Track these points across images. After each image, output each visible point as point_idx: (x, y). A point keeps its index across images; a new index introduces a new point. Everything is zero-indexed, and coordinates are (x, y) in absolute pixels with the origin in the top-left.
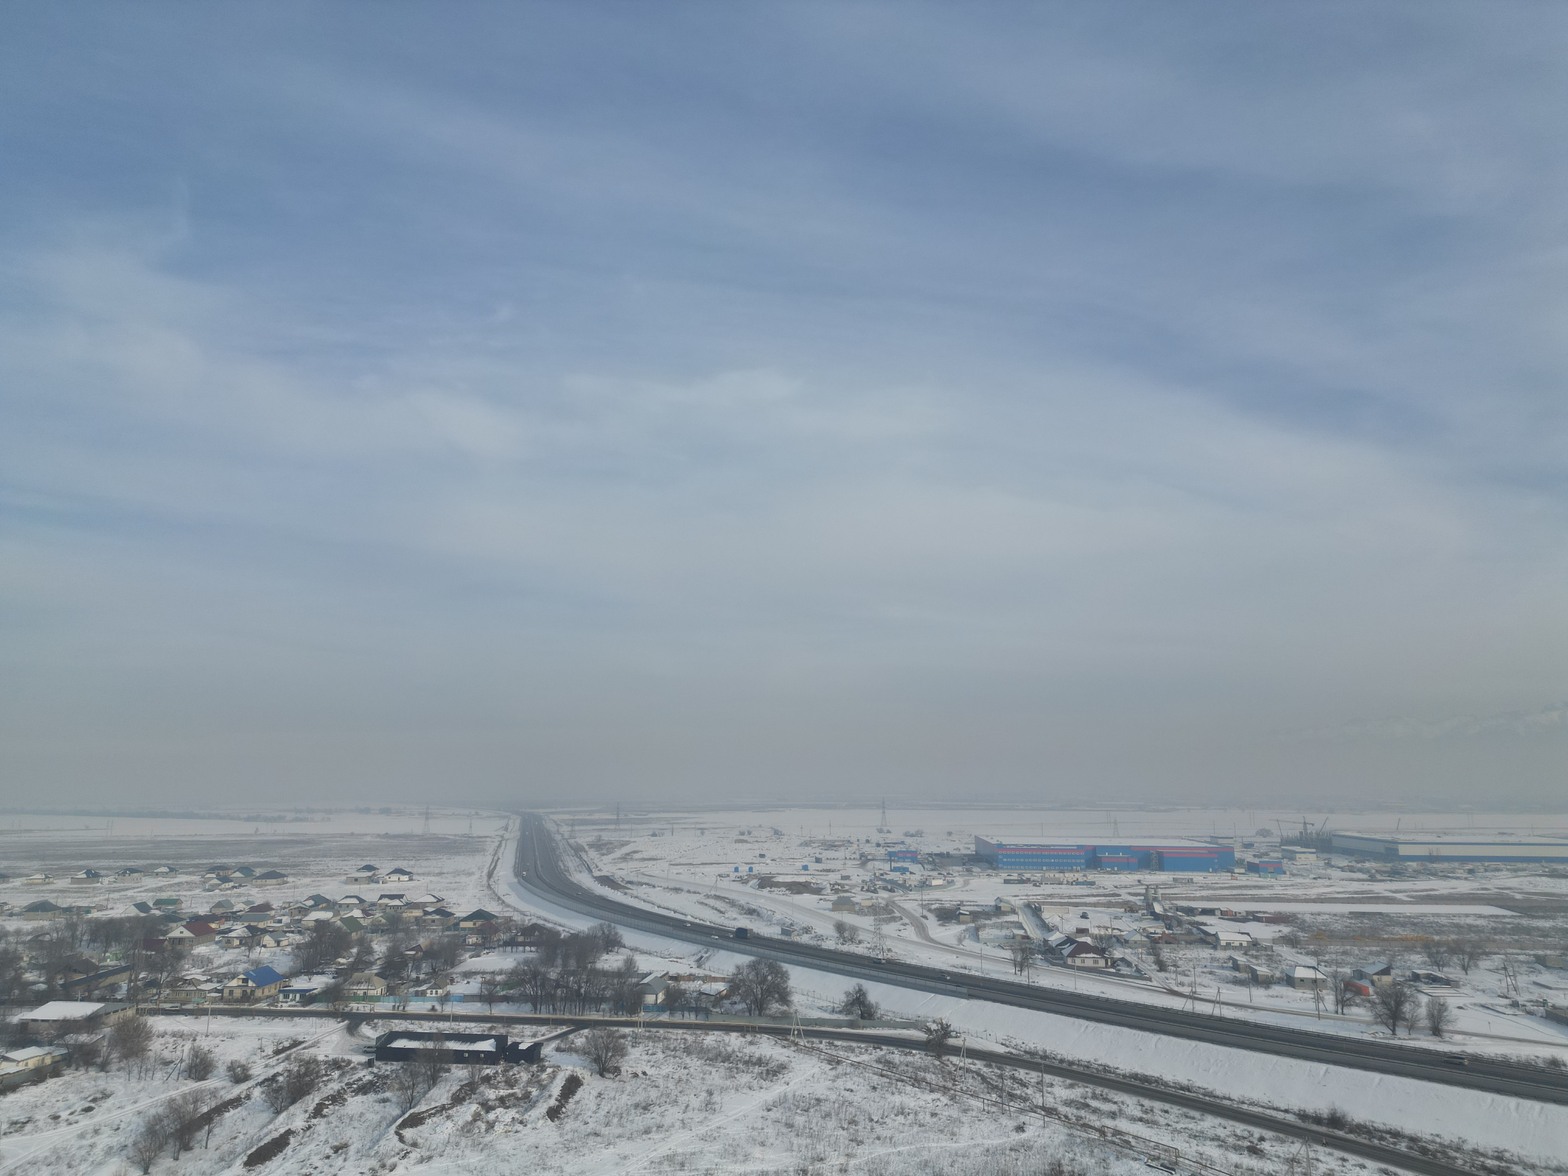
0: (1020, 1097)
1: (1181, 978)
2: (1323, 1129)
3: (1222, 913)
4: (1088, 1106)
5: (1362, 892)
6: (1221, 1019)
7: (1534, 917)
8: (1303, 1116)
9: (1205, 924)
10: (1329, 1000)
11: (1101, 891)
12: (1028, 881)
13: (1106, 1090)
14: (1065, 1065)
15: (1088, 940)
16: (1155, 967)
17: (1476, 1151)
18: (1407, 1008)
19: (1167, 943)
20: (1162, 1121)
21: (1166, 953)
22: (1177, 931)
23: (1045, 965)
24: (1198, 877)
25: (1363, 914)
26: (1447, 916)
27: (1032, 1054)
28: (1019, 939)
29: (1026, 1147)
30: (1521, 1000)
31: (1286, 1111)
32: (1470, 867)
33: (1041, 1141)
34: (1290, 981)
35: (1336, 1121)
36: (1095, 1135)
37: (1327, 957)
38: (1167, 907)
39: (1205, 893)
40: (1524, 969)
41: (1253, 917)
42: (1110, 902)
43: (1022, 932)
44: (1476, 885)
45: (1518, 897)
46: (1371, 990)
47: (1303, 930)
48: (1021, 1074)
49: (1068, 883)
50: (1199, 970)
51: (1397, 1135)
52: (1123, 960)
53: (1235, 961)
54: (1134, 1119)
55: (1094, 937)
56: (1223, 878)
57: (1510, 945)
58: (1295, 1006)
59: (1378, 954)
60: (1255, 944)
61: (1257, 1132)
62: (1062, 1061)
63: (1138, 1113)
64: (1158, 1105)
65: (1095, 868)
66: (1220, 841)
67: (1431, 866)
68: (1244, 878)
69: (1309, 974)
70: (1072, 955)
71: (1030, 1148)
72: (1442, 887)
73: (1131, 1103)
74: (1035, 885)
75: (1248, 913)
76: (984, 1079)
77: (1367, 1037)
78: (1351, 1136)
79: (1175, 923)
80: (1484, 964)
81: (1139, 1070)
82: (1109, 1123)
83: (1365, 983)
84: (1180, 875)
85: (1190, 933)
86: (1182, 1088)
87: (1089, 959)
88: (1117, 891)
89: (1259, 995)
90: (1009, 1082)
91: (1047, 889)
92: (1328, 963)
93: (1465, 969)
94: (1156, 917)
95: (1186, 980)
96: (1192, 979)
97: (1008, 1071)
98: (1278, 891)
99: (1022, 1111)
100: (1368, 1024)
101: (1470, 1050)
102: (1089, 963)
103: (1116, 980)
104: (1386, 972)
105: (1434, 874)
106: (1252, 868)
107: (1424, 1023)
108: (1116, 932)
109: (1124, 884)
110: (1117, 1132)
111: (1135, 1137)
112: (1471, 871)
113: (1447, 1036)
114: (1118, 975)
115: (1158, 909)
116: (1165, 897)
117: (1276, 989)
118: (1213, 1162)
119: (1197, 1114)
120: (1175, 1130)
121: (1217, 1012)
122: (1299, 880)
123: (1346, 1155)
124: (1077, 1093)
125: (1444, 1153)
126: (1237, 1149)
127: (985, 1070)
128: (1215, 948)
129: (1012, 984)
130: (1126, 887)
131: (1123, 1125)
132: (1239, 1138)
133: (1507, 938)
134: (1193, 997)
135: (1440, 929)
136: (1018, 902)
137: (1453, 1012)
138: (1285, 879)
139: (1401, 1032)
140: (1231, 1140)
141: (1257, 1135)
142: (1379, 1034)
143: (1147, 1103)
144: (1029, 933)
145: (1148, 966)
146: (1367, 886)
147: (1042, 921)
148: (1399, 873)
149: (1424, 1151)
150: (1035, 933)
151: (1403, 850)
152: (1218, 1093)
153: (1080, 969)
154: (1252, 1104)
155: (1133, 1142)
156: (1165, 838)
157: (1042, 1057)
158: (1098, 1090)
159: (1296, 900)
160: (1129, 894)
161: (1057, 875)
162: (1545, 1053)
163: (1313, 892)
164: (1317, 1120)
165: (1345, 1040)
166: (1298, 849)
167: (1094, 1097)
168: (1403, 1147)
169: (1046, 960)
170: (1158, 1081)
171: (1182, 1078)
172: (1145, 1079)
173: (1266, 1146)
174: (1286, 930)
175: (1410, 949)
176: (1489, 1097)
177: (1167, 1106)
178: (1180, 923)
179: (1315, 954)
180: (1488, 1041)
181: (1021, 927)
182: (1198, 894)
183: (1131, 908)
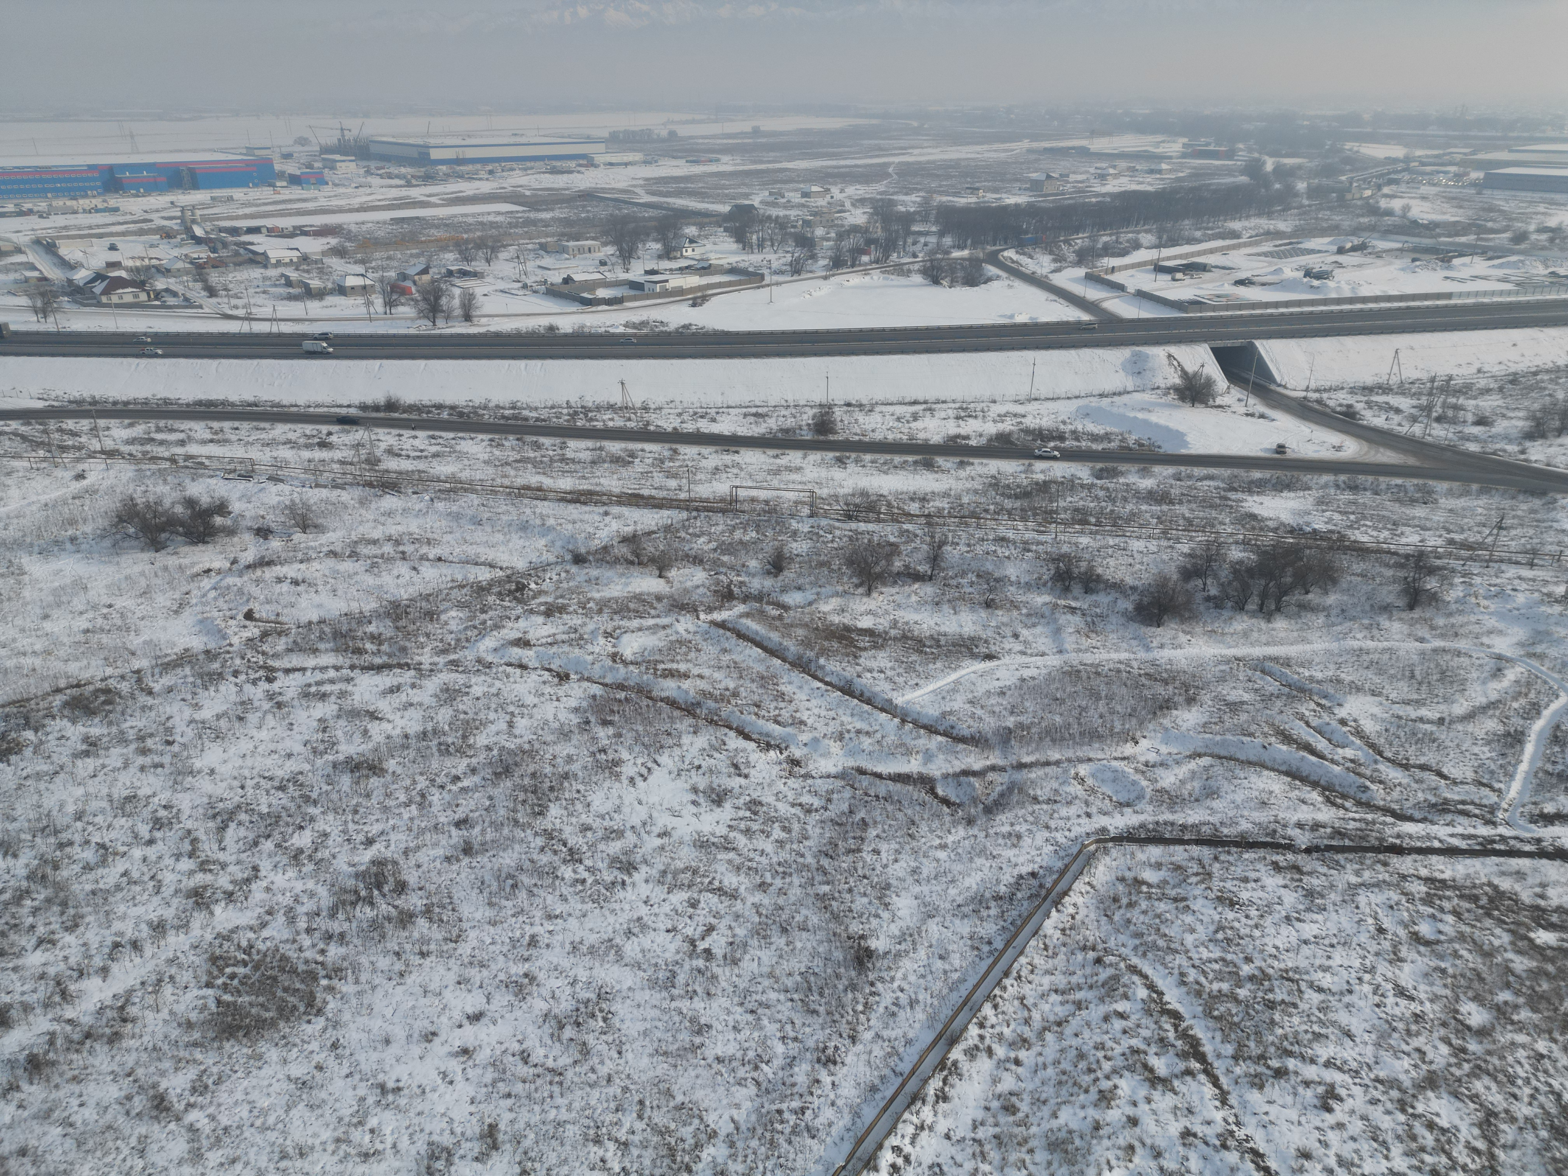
0: (74, 447)
1: (234, 302)
2: (381, 415)
3: (269, 230)
4: (153, 440)
5: (401, 199)
6: (280, 335)
7: (539, 210)
8: (364, 407)
9: (252, 244)
10: (378, 302)
11: (128, 218)
12: (30, 212)
13: (170, 422)
14: (119, 407)
15: (123, 274)
16: (204, 293)
17: (498, 407)
18: (444, 301)
19: (214, 267)
20: (234, 438)
21: (214, 277)
22: (224, 253)
23: (74, 308)
24: (238, 194)
25: (403, 220)
26: (473, 215)
27: (79, 402)
28: (34, 281)
29: (91, 492)
30: (529, 282)
31: (349, 406)
32: (490, 167)
33: (106, 483)
34: (342, 290)
35: (391, 406)
36: (167, 465)
37: (374, 264)
38: (208, 229)
39: (248, 211)
40: (531, 256)
41: (300, 231)
42: (141, 229)
43: (36, 274)
44: (495, 185)
45: (528, 193)
46: (413, 289)
47: (350, 240)
48: (70, 424)
49: (85, 211)
50: (251, 291)
51: (440, 407)
52: (167, 290)
53: (287, 278)
54: (204, 442)
55: (129, 270)
56: (264, 193)
57: (522, 237)
58: (348, 313)
59: (417, 256)
60: (305, 258)
61: (324, 429)
62: (115, 403)
63: (209, 436)
64: (227, 425)
65: (116, 191)
66: (257, 152)
67: (458, 168)
68: (287, 191)
69: (359, 281)
70: (106, 292)
71: (96, 492)
72: (468, 188)
73: (199, 429)
74: (41, 217)
75: (295, 228)
76: (24, 438)
77: (412, 331)
78: (405, 416)
79: (219, 245)
80: (503, 255)
81: (202, 396)
82: (179, 450)
83: (408, 284)
84: (218, 193)
85: (237, 254)
86: (250, 405)
87: (127, 295)
88: (148, 216)
89: (314, 307)
90: (57, 436)
91: (59, 221)
92: (375, 270)
93: (488, 261)
94: (198, 241)
95: (239, 302)
96: (245, 301)
97: (52, 425)
98: (323, 203)
99: (78, 460)
100: (413, 320)
101: (493, 329)
102: (128, 299)
103: (163, 312)
104: (425, 271)
105: (461, 177)
106: (295, 180)
107: (458, 312)
108: (154, 262)
109: (154, 207)
110: (188, 458)
111: (208, 457)
112: (491, 172)
113: (475, 320)
114: (164, 306)
115: (198, 231)
116: (205, 218)
117: (330, 300)
118: (287, 463)
119: (267, 425)
120: (248, 443)
121: (275, 329)
122: (342, 190)
123: (402, 432)
124: (139, 430)
125: (475, 413)
126: (307, 446)
127: (23, 429)
128: (265, 267)
129: (37, 333)
130: (157, 211)
131: (193, 449)
132: (309, 437)
133: (519, 231)
134: (249, 318)
135: (468, 228)
136: (22, 239)
137: (480, 300)
138: (327, 190)
139: (440, 323)
140: (302, 441)
141: (325, 432)
142: (421, 327)
143: (216, 425)
144: (46, 274)
145: (197, 293)
146: (404, 192)
147: (61, 258)
148: (432, 178)
149: (461, 414)
150: (55, 274)
151: (435, 154)
152: (285, 402)
153: (118, 306)
154: (318, 406)
155: (207, 462)
156: (195, 151)
157: (90, 404)
158: (162, 423)
159: (340, 210)
160: (164, 218)
161: (69, 203)
162: (545, 322)
163: (356, 202)
164: (376, 408)
165: (394, 336)
166: (337, 157)
167: (159, 430)
168: (445, 415)
169: (75, 302)
170: (224, 403)
171: (248, 397)
172: (210, 403)
173: (334, 439)
174: (333, 241)
175: (444, 249)
176: (506, 363)
177: (236, 424)
178: (225, 245)
179: (362, 262)
180: (506, 320)
181: (33, 268)
182: (241, 212)
183: (167, 234)
